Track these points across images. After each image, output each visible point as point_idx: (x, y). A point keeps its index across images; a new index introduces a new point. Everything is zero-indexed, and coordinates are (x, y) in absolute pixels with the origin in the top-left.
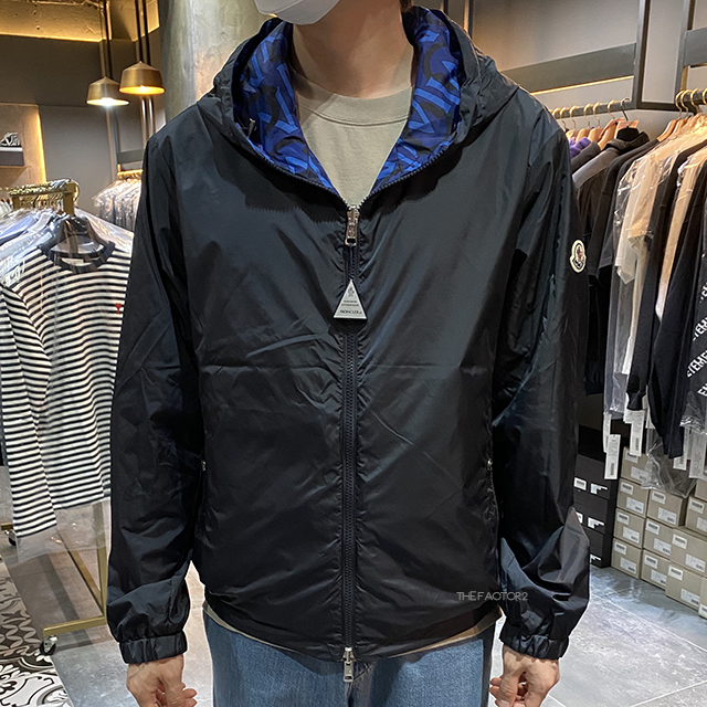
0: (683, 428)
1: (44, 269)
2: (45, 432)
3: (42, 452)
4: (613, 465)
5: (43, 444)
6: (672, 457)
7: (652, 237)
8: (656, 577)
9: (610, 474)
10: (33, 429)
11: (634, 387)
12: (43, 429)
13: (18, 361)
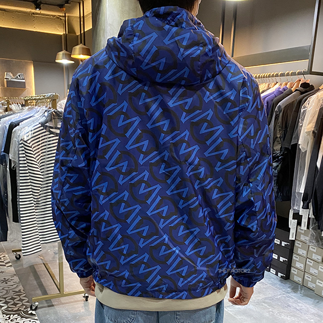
1: (42, 133)
2: (38, 208)
3: (37, 217)
4: (293, 233)
5: (37, 213)
6: (321, 231)
7: (316, 132)
8: (310, 285)
9: (292, 238)
10: (33, 206)
11: (305, 199)
13: (28, 175)
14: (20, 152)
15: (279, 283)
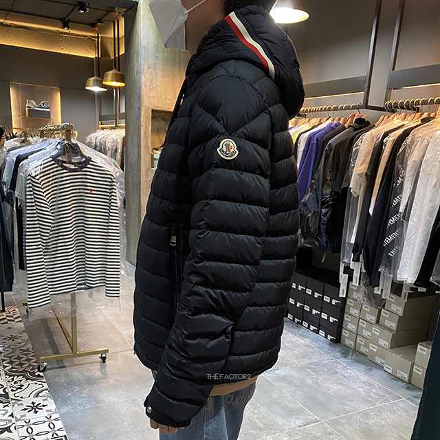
0: (380, 272)
1: (53, 168)
2: (48, 254)
3: (45, 264)
4: (344, 289)
5: (46, 260)
6: (373, 287)
7: (369, 174)
8: (363, 350)
9: (342, 295)
10: (42, 251)
11: (356, 249)
12: (47, 252)
13: (36, 215)
14: (27, 189)
15: (328, 347)
